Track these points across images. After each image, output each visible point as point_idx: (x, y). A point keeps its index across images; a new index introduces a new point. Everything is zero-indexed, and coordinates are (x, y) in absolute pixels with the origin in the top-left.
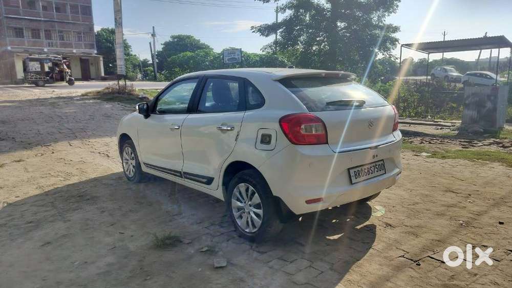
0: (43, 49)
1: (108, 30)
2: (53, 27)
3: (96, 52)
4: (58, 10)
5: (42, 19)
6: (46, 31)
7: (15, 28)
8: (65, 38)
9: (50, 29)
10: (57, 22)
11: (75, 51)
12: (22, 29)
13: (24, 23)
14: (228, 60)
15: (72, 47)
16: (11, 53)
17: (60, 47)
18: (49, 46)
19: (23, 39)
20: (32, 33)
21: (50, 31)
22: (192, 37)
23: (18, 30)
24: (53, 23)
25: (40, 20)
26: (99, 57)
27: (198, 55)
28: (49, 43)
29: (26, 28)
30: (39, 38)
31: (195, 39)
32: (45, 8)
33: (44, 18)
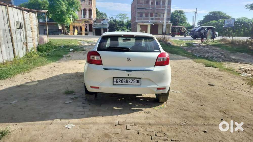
0: (148, 21)
1: (177, 11)
2: (154, 11)
3: (170, 22)
4: (157, 3)
5: (150, 8)
6: (151, 13)
7: (140, 13)
8: (158, 16)
9: (153, 12)
10: (156, 9)
11: (161, 22)
12: (142, 13)
13: (143, 10)
14: (227, 25)
15: (160, 20)
16: (137, 23)
17: (155, 20)
18: (151, 20)
19: (142, 17)
20: (146, 15)
21: (152, 13)
22: (221, 12)
23: (141, 14)
24: (154, 10)
25: (150, 9)
26: (170, 24)
27: (219, 22)
28: (151, 18)
29: (144, 13)
30: (148, 16)
31: (223, 14)
32: (152, 3)
33: (151, 8)
